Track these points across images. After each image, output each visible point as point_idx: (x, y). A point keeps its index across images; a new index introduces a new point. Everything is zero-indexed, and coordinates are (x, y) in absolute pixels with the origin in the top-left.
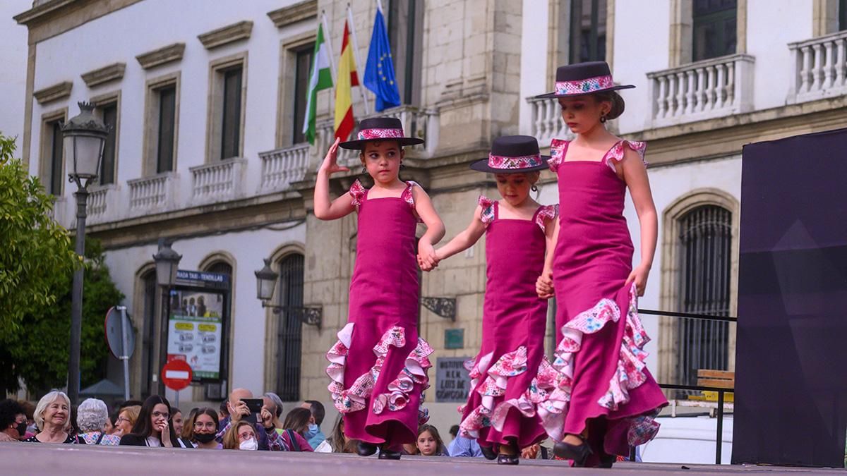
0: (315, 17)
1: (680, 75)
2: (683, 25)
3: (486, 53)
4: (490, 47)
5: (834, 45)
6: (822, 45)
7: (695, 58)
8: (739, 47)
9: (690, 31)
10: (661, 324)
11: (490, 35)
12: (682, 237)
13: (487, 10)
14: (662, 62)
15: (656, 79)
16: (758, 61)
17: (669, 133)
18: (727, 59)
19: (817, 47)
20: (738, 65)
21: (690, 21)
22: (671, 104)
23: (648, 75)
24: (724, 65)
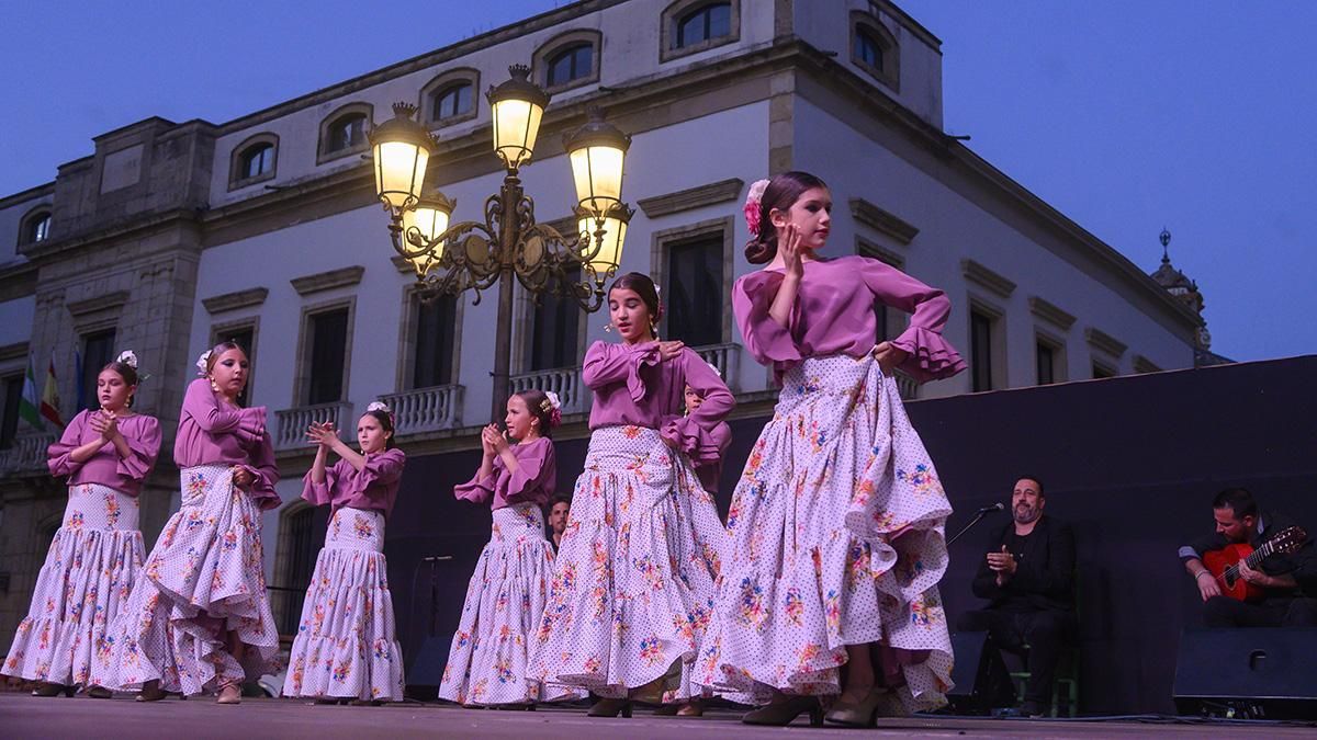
0: (26, 355)
1: (300, 414)
2: (304, 379)
3: (157, 391)
4: (161, 386)
5: (409, 398)
6: (401, 398)
7: (311, 403)
8: (343, 397)
9: (308, 384)
10: (273, 593)
11: (162, 378)
12: (293, 530)
13: (160, 359)
14: (286, 404)
15: (282, 418)
16: (355, 406)
17: (288, 455)
18: (333, 404)
19: (397, 400)
20: (341, 409)
21: (309, 375)
22: (291, 434)
23: (277, 413)
24: (331, 409)
